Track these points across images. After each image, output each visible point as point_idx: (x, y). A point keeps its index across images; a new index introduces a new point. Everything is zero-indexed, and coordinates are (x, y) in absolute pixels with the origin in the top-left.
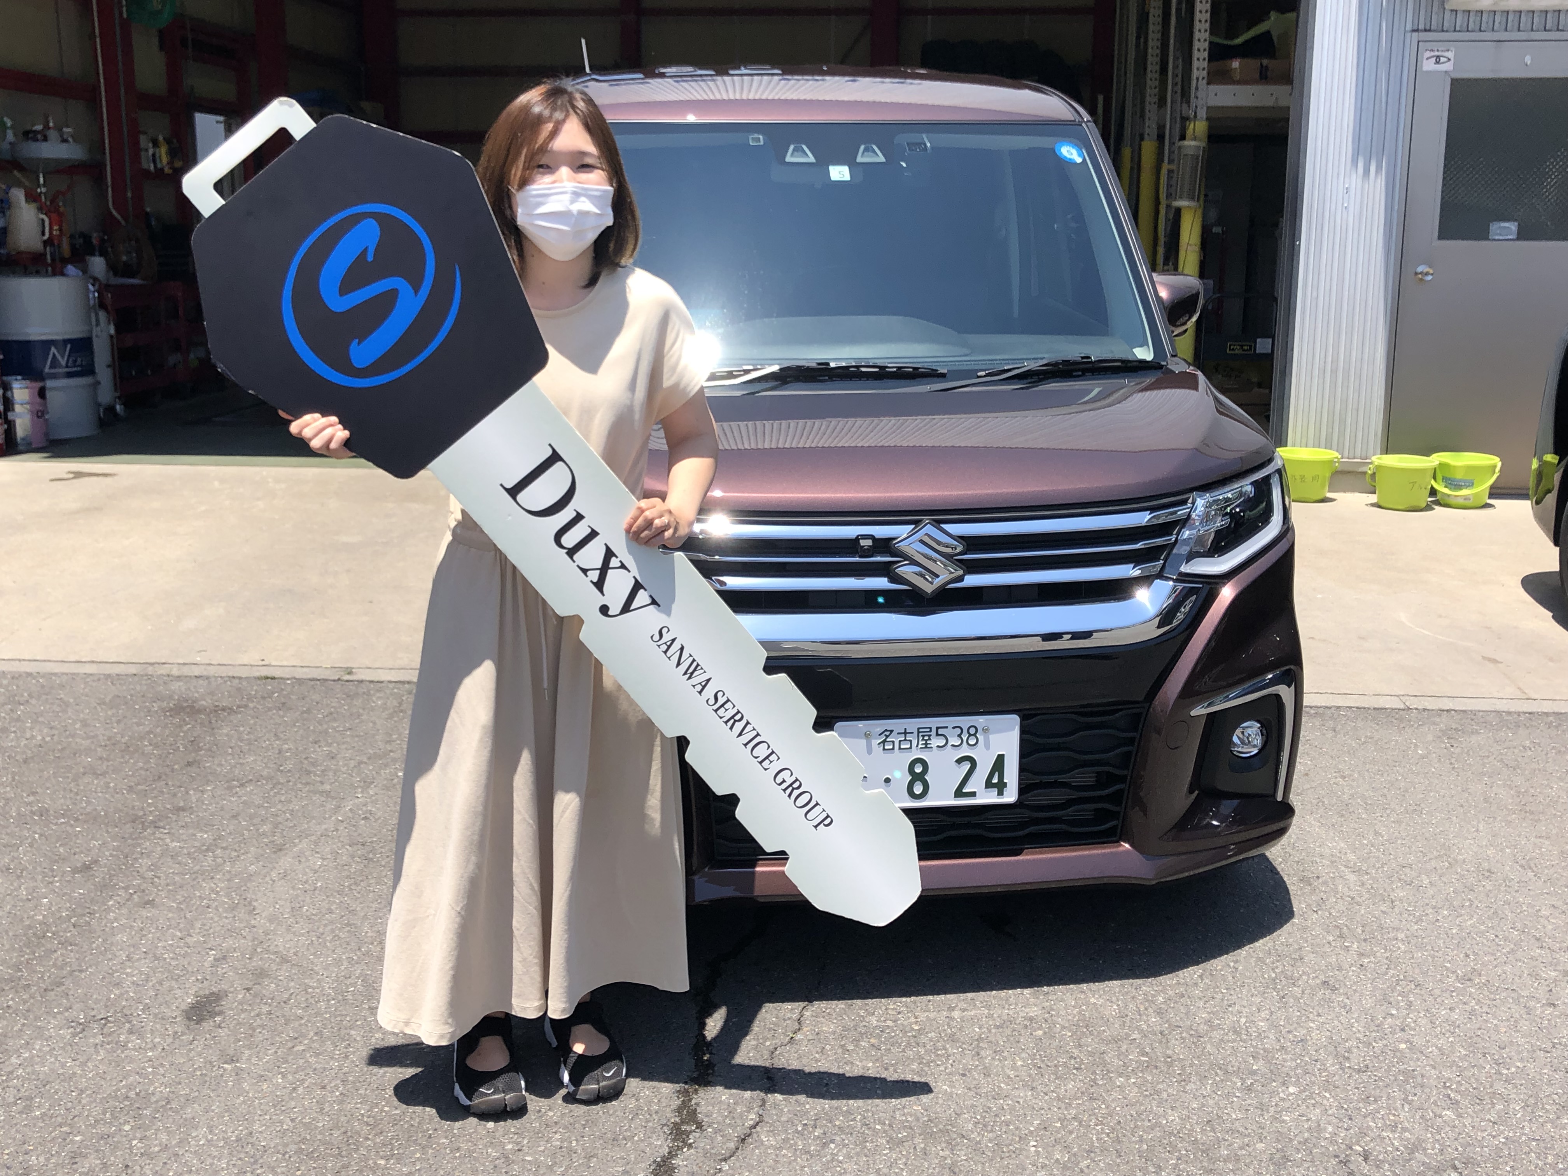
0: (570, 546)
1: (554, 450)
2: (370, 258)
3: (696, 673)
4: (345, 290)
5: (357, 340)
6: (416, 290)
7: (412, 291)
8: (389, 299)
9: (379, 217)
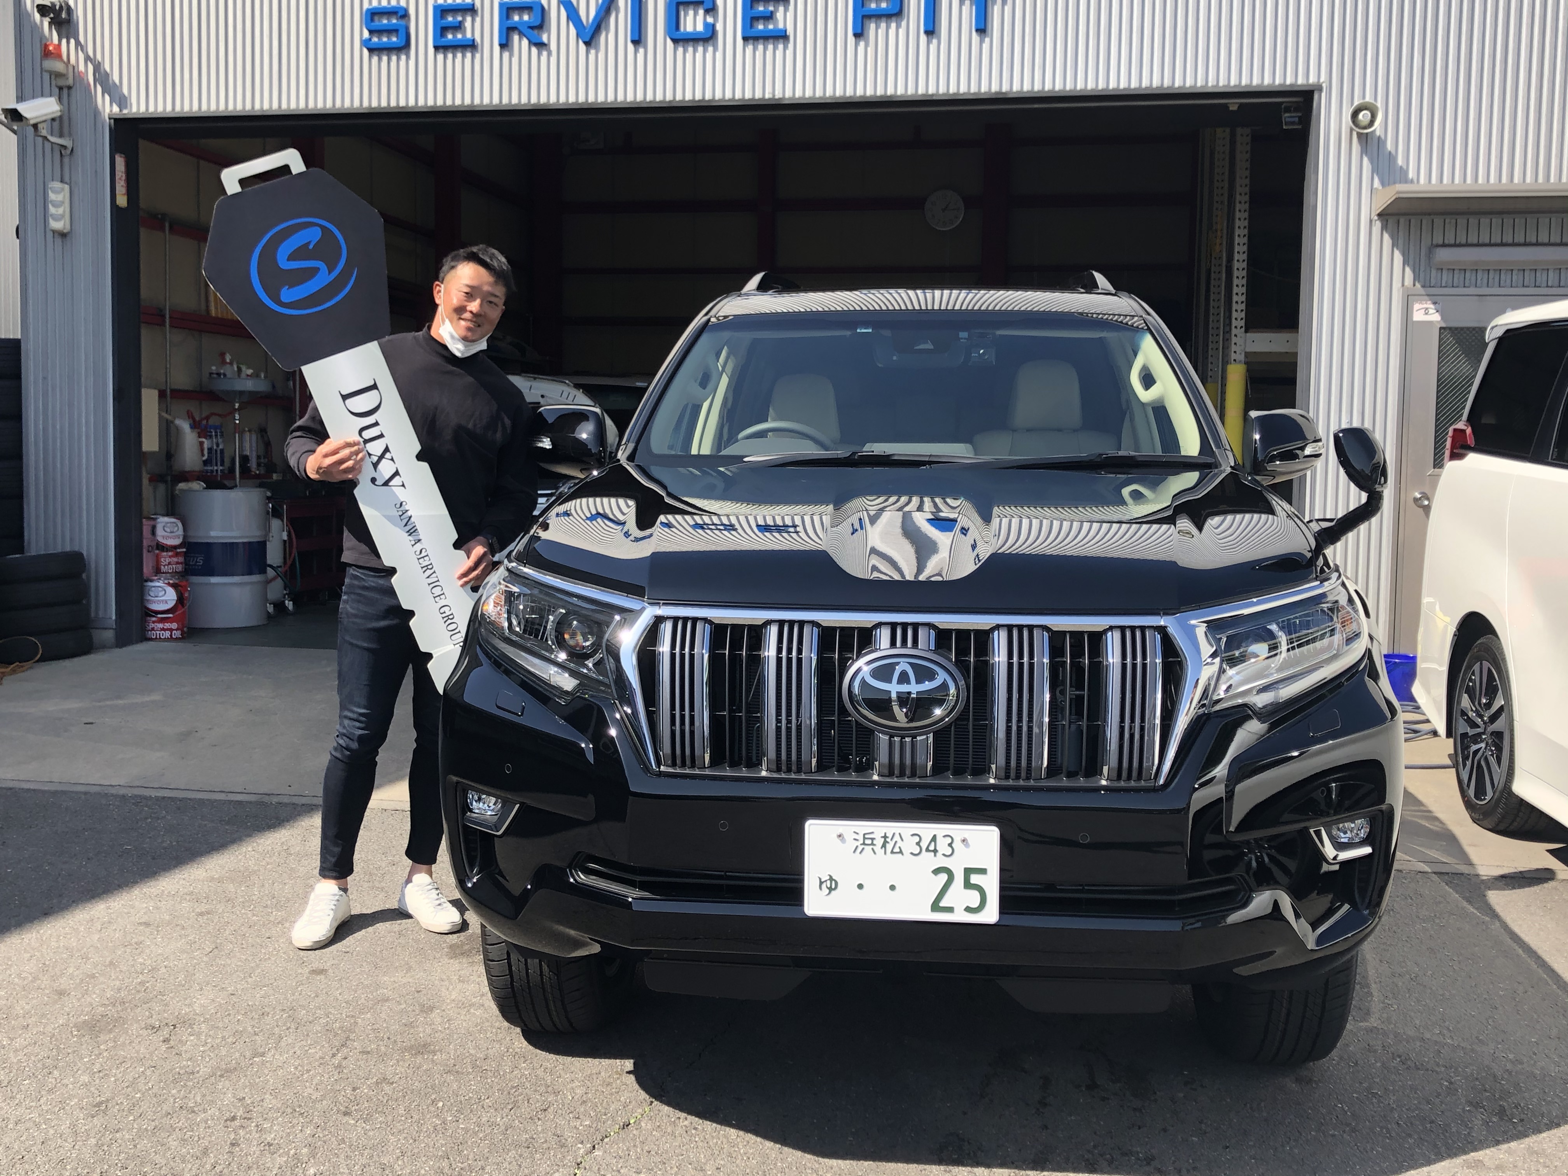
0: (367, 438)
1: (375, 384)
2: (311, 247)
3: (414, 534)
4: (290, 259)
5: (287, 287)
6: (330, 273)
7: (327, 272)
8: (312, 273)
9: (323, 228)
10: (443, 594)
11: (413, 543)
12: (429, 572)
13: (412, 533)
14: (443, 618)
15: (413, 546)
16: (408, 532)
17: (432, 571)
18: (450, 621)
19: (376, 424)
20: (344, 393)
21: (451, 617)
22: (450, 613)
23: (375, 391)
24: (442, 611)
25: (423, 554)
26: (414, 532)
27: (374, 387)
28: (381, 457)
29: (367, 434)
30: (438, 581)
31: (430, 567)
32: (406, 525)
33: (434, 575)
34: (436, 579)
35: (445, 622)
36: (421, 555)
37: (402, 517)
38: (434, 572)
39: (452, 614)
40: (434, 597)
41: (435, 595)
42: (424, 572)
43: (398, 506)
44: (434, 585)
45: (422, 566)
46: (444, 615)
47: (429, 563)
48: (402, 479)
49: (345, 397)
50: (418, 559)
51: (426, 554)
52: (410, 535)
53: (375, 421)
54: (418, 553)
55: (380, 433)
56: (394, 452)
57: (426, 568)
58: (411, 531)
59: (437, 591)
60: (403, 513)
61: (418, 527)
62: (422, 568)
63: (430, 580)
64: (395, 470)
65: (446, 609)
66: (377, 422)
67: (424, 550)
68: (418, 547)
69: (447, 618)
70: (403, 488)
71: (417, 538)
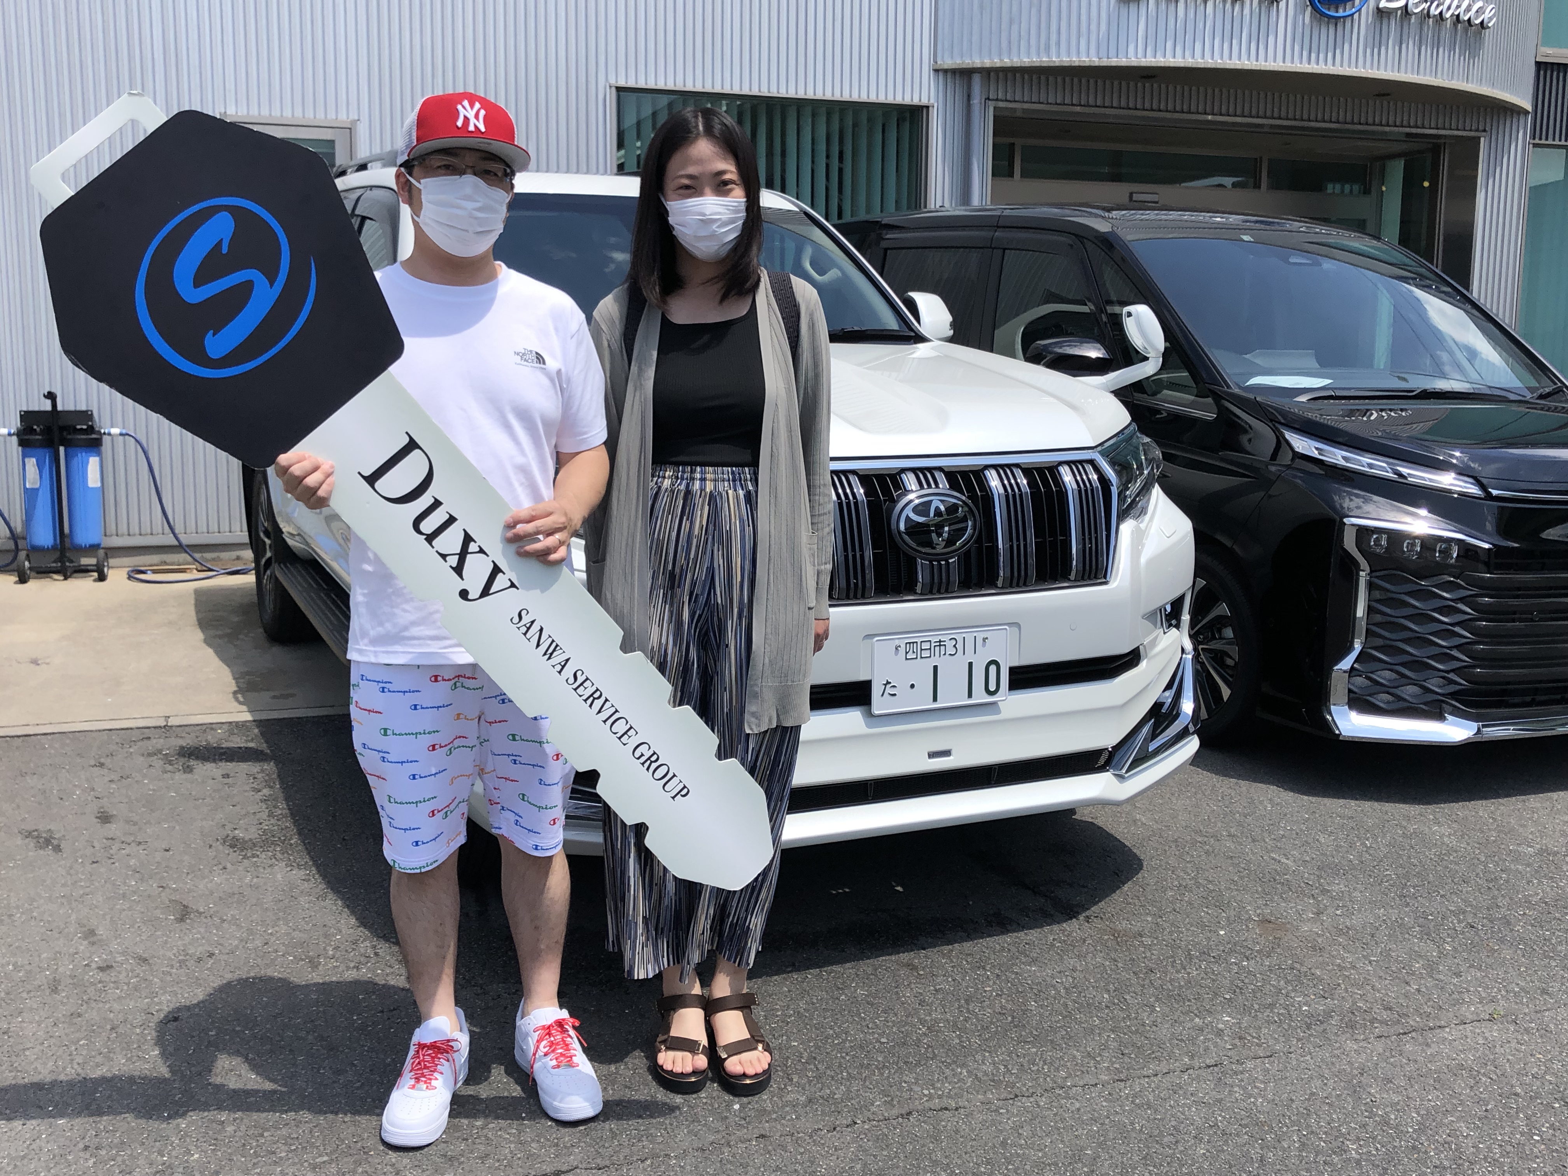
0: (429, 532)
1: (411, 438)
2: (225, 250)
3: (555, 654)
4: (199, 282)
5: (212, 331)
7: (267, 283)
8: (243, 293)
9: (233, 210)
10: (631, 728)
11: (559, 668)
12: (598, 704)
13: (551, 654)
14: (643, 764)
15: (560, 672)
16: (545, 654)
17: (602, 699)
18: (654, 765)
19: (437, 504)
20: (367, 473)
21: (653, 759)
22: (651, 752)
23: (417, 451)
24: (637, 754)
25: (580, 679)
26: (554, 650)
27: (412, 445)
28: (463, 554)
29: (429, 526)
30: (617, 711)
31: (596, 695)
32: (538, 645)
33: (608, 705)
34: (613, 710)
35: (648, 769)
36: (578, 681)
37: (528, 636)
38: (606, 700)
39: (654, 753)
40: (620, 738)
41: (619, 735)
42: (591, 706)
43: (516, 620)
44: (613, 719)
45: (584, 697)
46: (643, 759)
47: (594, 689)
48: (507, 577)
49: (372, 479)
50: (575, 690)
51: (584, 678)
52: (549, 658)
53: (433, 500)
54: (571, 680)
55: (448, 516)
56: (481, 539)
57: (592, 698)
58: (550, 651)
59: (620, 727)
60: (528, 629)
61: (557, 641)
62: (585, 701)
63: (604, 715)
64: (492, 565)
65: (643, 749)
66: (436, 500)
67: (579, 674)
68: (569, 672)
69: (649, 762)
70: (514, 589)
71: (564, 657)
